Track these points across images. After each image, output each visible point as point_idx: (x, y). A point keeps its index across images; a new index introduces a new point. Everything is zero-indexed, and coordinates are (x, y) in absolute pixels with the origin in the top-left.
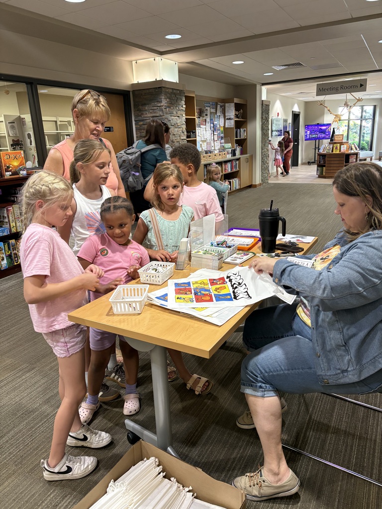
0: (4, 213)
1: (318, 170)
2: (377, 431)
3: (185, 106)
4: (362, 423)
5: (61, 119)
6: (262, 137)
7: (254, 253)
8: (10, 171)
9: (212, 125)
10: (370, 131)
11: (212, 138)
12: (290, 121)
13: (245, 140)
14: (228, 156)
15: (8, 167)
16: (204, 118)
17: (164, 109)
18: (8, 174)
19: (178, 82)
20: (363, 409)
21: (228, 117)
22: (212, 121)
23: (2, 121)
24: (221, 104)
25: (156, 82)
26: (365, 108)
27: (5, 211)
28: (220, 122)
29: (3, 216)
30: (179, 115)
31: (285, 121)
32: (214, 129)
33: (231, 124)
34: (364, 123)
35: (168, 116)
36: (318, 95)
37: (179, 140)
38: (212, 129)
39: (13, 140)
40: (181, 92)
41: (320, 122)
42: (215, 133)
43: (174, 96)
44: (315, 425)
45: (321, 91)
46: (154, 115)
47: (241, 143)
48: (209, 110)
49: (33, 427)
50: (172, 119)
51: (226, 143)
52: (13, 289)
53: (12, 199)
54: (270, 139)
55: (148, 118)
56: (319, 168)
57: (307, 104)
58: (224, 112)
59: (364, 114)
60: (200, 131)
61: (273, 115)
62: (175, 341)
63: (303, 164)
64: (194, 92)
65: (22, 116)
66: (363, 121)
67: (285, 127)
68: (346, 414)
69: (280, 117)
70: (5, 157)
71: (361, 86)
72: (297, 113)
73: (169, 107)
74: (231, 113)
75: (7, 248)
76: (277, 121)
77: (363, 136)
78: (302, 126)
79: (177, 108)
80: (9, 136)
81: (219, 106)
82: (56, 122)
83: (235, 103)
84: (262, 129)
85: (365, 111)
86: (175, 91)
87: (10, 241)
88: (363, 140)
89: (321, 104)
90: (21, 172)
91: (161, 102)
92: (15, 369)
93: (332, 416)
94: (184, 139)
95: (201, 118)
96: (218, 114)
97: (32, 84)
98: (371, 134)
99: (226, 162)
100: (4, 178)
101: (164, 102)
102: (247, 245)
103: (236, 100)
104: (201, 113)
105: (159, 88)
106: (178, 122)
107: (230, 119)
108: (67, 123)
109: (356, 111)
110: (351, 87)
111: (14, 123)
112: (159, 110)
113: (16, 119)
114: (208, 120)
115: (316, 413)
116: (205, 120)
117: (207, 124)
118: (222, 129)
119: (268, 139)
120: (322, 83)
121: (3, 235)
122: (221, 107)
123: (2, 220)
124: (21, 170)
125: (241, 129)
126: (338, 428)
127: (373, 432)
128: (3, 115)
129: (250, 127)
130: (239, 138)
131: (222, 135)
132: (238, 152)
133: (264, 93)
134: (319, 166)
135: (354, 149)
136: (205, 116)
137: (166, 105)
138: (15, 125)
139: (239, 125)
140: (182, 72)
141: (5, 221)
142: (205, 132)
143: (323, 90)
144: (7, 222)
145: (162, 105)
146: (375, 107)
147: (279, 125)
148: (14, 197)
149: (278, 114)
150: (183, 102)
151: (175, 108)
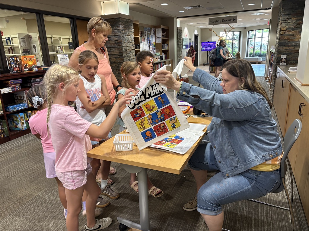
0: (24, 94)
1: (210, 68)
2: (264, 215)
3: (133, 30)
4: (255, 211)
5: (54, 36)
6: (178, 49)
7: (189, 115)
8: (27, 68)
9: (149, 41)
10: (238, 47)
11: (149, 49)
12: (193, 39)
13: (168, 50)
14: (158, 60)
15: (26, 66)
16: (144, 37)
17: (121, 31)
18: (26, 69)
19: (129, 15)
20: (254, 203)
21: (158, 37)
22: (148, 39)
23: (17, 37)
24: (153, 29)
25: (116, 14)
26: (235, 33)
27: (25, 93)
28: (153, 40)
29: (23, 97)
30: (130, 35)
31: (190, 39)
32: (150, 44)
33: (159, 41)
34: (234, 42)
35: (124, 35)
36: (209, 25)
37: (130, 50)
38: (149, 43)
39: (24, 49)
40: (131, 21)
41: (210, 40)
42: (150, 46)
43: (127, 23)
44: (228, 213)
45: (211, 22)
46: (115, 34)
47: (166, 52)
48: (147, 32)
49: (58, 226)
50: (126, 37)
51: (157, 52)
52: (31, 142)
53: (29, 85)
54: (182, 50)
55: (111, 37)
56: (211, 67)
57: (202, 30)
58: (155, 34)
59: (234, 36)
60: (141, 45)
61: (183, 36)
62: (158, 165)
63: (201, 65)
64: (138, 21)
65: (30, 34)
66: (234, 40)
67: (190, 43)
68: (245, 206)
69: (187, 37)
70: (24, 59)
71: (234, 20)
72: (197, 35)
73: (124, 30)
74: (160, 34)
75: (26, 117)
76: (185, 39)
77: (234, 49)
78: (199, 43)
79: (129, 31)
80: (21, 46)
81: (152, 30)
82: (51, 38)
83: (162, 28)
84: (178, 44)
85: (235, 35)
86: (127, 20)
87: (28, 112)
88: (234, 52)
89: (211, 30)
90: (34, 69)
91: (119, 27)
92: (40, 191)
93: (237, 208)
94: (134, 49)
95: (142, 37)
96: (152, 35)
97: (40, 14)
98: (238, 48)
99: (157, 63)
100: (23, 72)
101: (121, 27)
102: (185, 110)
103: (163, 27)
104: (142, 34)
105: (118, 18)
106: (130, 39)
107: (159, 38)
108: (58, 39)
109: (230, 34)
110: (228, 20)
111: (24, 38)
112: (118, 32)
113: (26, 36)
114: (146, 38)
115: (228, 207)
116: (145, 38)
117: (146, 40)
118: (154, 44)
119: (181, 50)
120: (211, 17)
121: (24, 108)
122: (154, 30)
123: (22, 99)
124: (34, 67)
125: (166, 44)
126: (242, 214)
127: (261, 215)
128: (17, 34)
129: (170, 43)
130: (164, 49)
131: (154, 47)
132: (164, 58)
133: (178, 23)
134: (211, 66)
135: (231, 56)
136: (144, 36)
137: (122, 28)
138: (25, 39)
139: (164, 41)
140: (131, 9)
141: (24, 99)
142: (144, 45)
143: (213, 22)
144: (26, 100)
145: (120, 28)
146: (240, 32)
147: (187, 42)
148: (30, 84)
149: (186, 35)
150: (133, 27)
151: (128, 31)
